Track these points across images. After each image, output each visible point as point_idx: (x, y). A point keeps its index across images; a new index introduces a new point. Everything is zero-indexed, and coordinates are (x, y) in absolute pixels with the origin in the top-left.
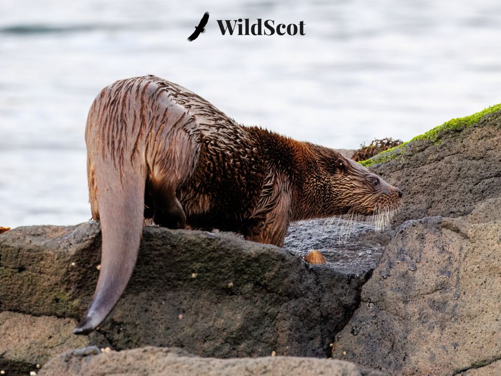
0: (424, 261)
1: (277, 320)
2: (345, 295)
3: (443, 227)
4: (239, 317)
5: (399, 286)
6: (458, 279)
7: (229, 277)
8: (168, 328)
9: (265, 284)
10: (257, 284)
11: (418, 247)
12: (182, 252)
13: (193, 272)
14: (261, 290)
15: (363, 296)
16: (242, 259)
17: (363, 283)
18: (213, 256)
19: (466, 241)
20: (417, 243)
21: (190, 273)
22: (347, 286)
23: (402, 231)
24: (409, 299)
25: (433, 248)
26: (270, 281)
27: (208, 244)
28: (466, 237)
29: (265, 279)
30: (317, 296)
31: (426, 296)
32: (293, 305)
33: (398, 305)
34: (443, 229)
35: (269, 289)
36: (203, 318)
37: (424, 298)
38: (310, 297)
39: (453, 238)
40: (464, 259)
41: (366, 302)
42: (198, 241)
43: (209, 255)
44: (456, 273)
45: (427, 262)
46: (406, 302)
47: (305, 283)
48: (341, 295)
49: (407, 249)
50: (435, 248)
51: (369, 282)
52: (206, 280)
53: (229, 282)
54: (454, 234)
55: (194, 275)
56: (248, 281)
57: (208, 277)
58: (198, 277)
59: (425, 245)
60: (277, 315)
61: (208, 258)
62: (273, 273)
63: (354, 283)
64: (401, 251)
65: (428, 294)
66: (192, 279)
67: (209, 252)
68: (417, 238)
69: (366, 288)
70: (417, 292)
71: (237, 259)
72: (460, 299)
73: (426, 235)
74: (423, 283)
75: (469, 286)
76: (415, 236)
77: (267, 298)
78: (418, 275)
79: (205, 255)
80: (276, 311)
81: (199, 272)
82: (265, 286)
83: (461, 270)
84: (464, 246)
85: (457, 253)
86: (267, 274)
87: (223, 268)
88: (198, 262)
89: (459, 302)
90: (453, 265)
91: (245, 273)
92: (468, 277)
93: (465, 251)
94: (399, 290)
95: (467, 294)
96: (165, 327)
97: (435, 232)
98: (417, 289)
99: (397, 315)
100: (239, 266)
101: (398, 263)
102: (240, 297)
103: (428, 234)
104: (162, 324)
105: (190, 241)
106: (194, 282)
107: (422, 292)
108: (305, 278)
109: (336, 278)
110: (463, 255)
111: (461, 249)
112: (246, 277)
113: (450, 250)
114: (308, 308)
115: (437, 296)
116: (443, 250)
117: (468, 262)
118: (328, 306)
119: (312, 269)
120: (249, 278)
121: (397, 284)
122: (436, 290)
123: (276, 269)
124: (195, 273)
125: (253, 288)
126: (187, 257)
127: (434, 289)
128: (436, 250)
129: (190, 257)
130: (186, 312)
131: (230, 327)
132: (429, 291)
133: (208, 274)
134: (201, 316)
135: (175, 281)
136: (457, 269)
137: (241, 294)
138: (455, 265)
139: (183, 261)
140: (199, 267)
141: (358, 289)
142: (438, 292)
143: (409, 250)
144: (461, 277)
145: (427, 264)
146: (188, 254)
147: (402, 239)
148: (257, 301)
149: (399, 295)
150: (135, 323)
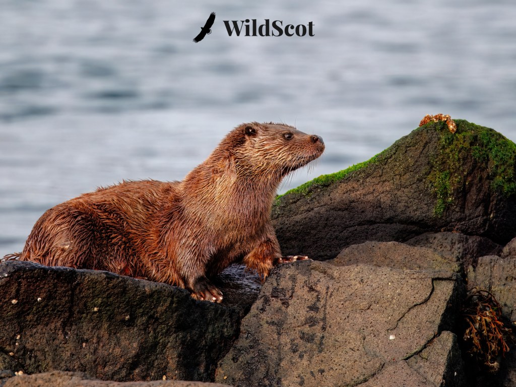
0: (295, 299)
1: (168, 348)
2: (227, 327)
3: (312, 269)
4: (135, 345)
5: (273, 320)
6: (325, 314)
7: (127, 311)
8: (73, 355)
9: (157, 317)
10: (151, 317)
11: (290, 287)
12: (85, 289)
13: (95, 306)
14: (154, 322)
15: (242, 328)
16: (137, 296)
17: (243, 317)
18: (113, 292)
19: (332, 281)
20: (290, 284)
21: (92, 308)
22: (228, 319)
23: (277, 272)
24: (282, 331)
25: (303, 287)
26: (162, 314)
27: (108, 283)
28: (332, 278)
29: (157, 313)
30: (202, 328)
31: (296, 329)
32: (181, 336)
33: (272, 337)
34: (312, 271)
35: (160, 321)
36: (103, 346)
37: (295, 330)
38: (196, 329)
39: (321, 278)
40: (331, 297)
41: (245, 333)
42: (100, 279)
43: (109, 291)
44: (323, 309)
45: (298, 299)
46: (279, 334)
47: (192, 317)
48: (223, 327)
49: (280, 287)
50: (305, 287)
51: (248, 316)
52: (106, 313)
53: (127, 315)
54: (322, 275)
55: (96, 309)
56: (143, 314)
57: (109, 310)
58: (99, 310)
59: (297, 285)
60: (167, 344)
61: (108, 294)
62: (165, 308)
63: (235, 318)
64: (275, 290)
65: (299, 327)
66: (95, 313)
67: (109, 290)
68: (289, 279)
69: (244, 321)
70: (289, 325)
71: (133, 295)
72: (326, 332)
73: (297, 276)
74: (295, 317)
75: (335, 321)
76: (288, 277)
77: (158, 330)
78: (290, 310)
79: (106, 291)
80: (167, 341)
81: (100, 306)
82: (157, 319)
83: (327, 306)
84: (331, 286)
85: (324, 292)
86: (159, 309)
87: (121, 303)
88: (99, 298)
89: (326, 334)
90: (320, 301)
91: (141, 307)
92: (333, 312)
93: (331, 290)
94: (273, 323)
95: (332, 327)
96: (71, 354)
97: (305, 273)
98: (289, 322)
99: (271, 345)
100: (134, 302)
101: (273, 300)
102: (135, 328)
103: (298, 275)
104: (67, 351)
105: (92, 280)
106: (96, 315)
107: (293, 325)
108: (192, 312)
109: (219, 312)
110: (329, 294)
111: (328, 288)
112: (141, 310)
113: (318, 288)
114: (195, 338)
115: (306, 329)
116: (311, 289)
117: (334, 300)
118: (212, 336)
119: (198, 304)
120: (144, 311)
121: (272, 318)
122: (305, 324)
123: (167, 304)
124: (97, 307)
125: (147, 321)
126: (90, 293)
127: (304, 323)
128: (306, 289)
129: (93, 293)
130: (89, 341)
131: (126, 354)
132: (299, 324)
133: (107, 308)
134: (101, 345)
135: (79, 315)
136: (325, 306)
137: (136, 326)
138: (323, 302)
139: (86, 297)
140: (100, 302)
141: (238, 323)
142: (307, 326)
143: (283, 289)
144: (327, 312)
145: (298, 301)
146: (91, 291)
147: (276, 279)
148: (150, 332)
149: (274, 328)
150: (44, 350)
